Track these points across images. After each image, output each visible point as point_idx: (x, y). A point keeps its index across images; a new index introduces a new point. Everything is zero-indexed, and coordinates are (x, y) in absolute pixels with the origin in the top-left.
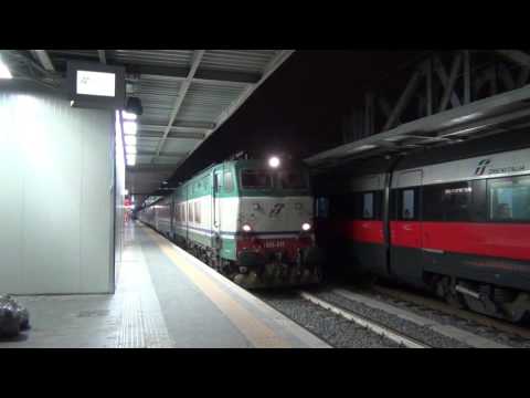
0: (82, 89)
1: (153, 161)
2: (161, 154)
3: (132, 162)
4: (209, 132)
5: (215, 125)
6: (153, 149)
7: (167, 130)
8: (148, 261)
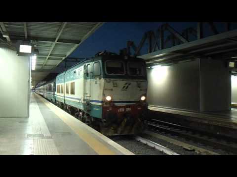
0: (21, 51)
1: (42, 67)
2: (45, 65)
3: (34, 69)
4: (64, 58)
5: (66, 56)
6: (42, 63)
7: (48, 57)
8: (40, 108)
